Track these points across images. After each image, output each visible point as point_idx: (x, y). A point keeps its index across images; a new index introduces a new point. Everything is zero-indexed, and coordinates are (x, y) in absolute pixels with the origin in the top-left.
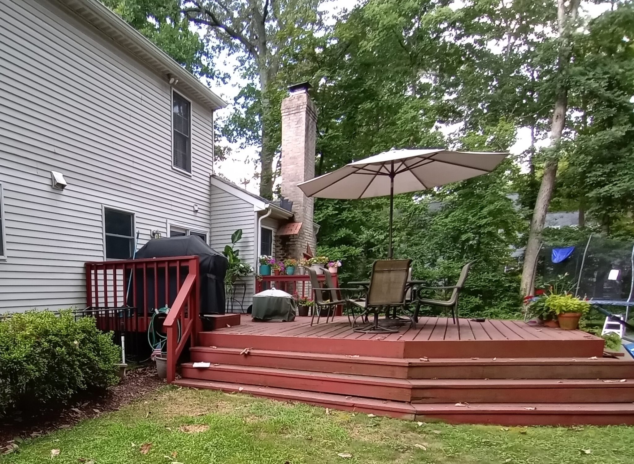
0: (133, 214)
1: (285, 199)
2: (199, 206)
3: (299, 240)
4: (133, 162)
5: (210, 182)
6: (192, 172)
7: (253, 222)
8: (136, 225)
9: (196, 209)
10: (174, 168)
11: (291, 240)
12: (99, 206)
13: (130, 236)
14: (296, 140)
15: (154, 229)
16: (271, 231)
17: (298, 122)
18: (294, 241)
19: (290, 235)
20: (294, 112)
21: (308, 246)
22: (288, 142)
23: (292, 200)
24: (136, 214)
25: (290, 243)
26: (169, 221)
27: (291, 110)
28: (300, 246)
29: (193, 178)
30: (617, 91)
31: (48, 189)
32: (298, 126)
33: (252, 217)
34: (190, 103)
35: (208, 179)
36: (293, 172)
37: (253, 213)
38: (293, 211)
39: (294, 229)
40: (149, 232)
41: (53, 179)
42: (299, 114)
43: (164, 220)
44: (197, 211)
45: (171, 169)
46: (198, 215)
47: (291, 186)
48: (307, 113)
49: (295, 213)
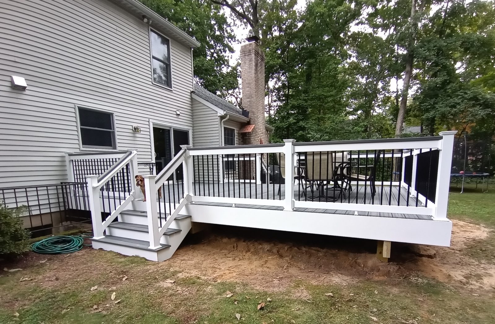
0: (112, 114)
1: (245, 109)
2: (181, 111)
3: (252, 136)
4: (110, 75)
5: (191, 96)
6: (173, 88)
7: (217, 123)
8: (116, 122)
9: (178, 113)
10: (154, 83)
11: (247, 136)
12: (73, 106)
13: (111, 129)
14: (249, 72)
15: (135, 125)
16: (234, 130)
17: (250, 60)
18: (249, 137)
19: (246, 133)
20: (247, 54)
21: (261, 140)
22: (245, 73)
23: (248, 110)
24: (115, 114)
25: (247, 138)
26: (151, 120)
27: (246, 53)
28: (253, 140)
29: (174, 92)
30: (441, 57)
31: (8, 89)
32: (250, 63)
33: (217, 120)
34: (168, 40)
35: (189, 94)
36: (248, 92)
37: (217, 117)
38: (249, 117)
39: (249, 129)
40: (131, 128)
41: (12, 82)
42: (250, 55)
43: (147, 120)
44: (179, 115)
45: (152, 84)
46: (180, 117)
47: (248, 102)
48: (255, 55)
49: (251, 118)
